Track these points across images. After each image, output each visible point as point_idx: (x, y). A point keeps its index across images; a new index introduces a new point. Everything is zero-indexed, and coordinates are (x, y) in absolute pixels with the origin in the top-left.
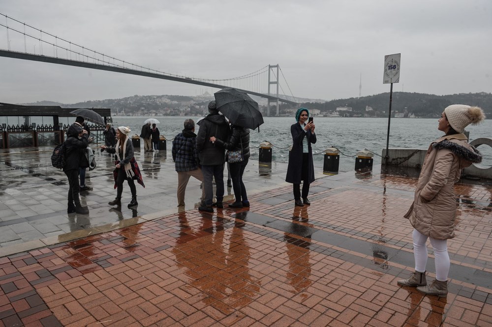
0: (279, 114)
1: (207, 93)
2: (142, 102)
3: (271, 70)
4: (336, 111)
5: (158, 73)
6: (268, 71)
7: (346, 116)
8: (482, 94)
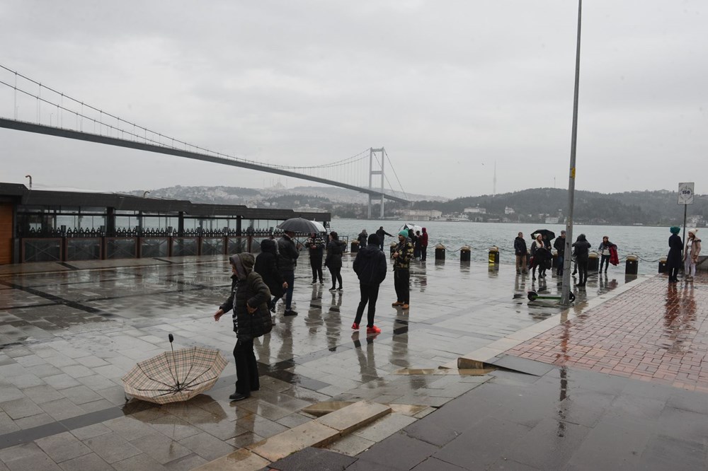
0: (385, 215)
1: (279, 184)
2: (187, 195)
3: (373, 155)
4: (464, 214)
5: (220, 156)
6: (369, 157)
7: (478, 221)
8: (663, 192)
